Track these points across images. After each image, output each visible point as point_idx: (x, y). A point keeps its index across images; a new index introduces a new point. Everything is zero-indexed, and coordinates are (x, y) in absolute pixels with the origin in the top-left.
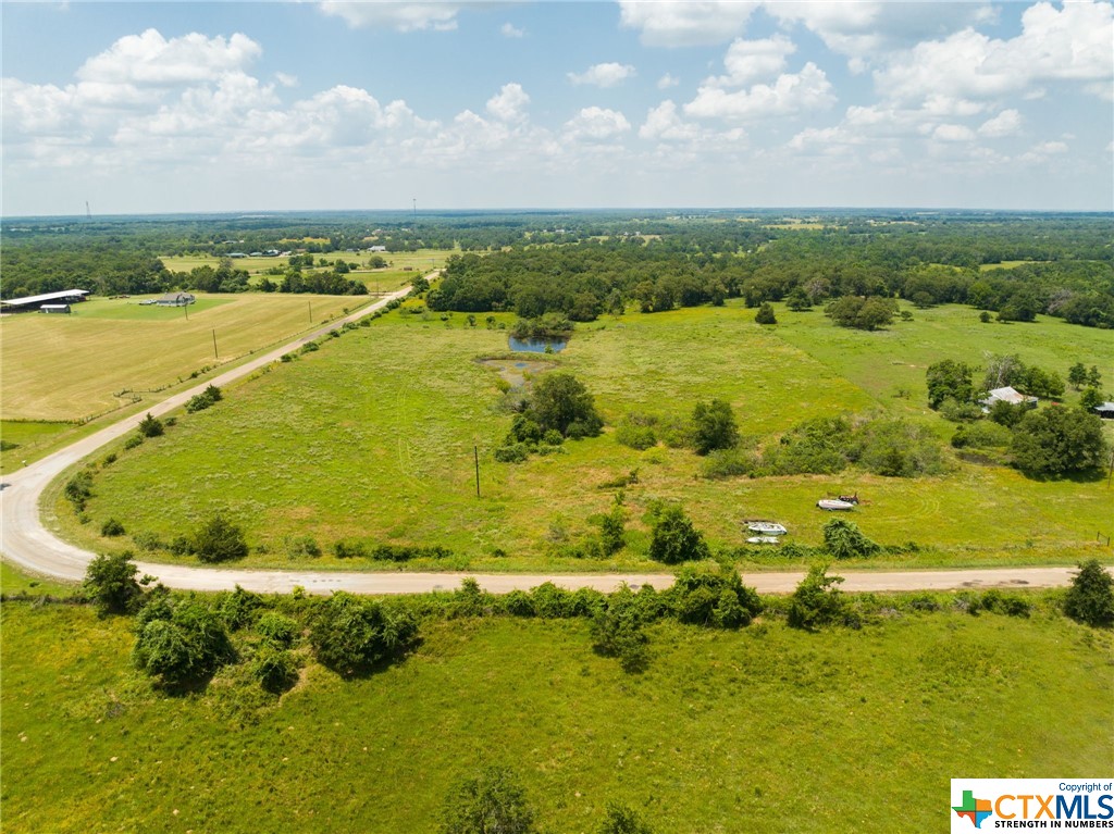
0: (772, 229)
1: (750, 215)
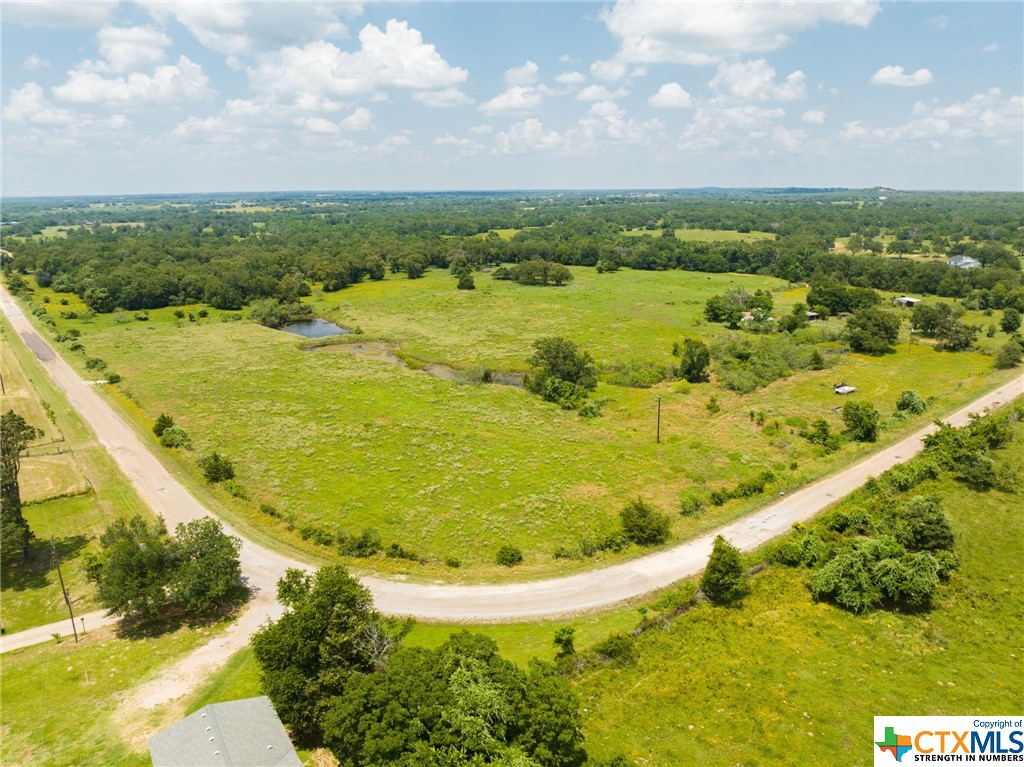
0: (227, 213)
1: (177, 200)
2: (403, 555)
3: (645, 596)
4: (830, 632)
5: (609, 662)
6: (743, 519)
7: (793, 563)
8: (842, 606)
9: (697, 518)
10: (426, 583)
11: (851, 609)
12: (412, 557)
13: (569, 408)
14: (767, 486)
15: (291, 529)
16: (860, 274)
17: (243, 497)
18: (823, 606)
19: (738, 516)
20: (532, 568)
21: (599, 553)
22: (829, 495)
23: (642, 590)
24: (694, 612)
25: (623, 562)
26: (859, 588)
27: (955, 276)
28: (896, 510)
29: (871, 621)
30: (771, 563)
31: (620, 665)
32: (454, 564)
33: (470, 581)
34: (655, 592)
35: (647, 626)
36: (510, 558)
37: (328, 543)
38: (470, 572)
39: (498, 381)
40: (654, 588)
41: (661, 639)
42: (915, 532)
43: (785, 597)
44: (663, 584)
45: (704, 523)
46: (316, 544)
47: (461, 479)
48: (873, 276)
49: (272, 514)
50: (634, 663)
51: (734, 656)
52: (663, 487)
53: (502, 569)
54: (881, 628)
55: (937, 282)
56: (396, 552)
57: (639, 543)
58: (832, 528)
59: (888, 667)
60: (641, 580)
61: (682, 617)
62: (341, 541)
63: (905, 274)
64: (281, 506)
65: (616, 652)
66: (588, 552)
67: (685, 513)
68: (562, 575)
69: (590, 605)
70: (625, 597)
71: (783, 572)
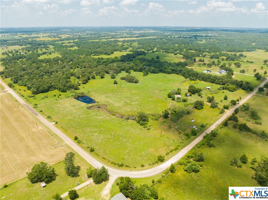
2: (128, 167)
3: (162, 172)
4: (186, 176)
5: (159, 183)
6: (175, 155)
7: (182, 165)
8: (188, 172)
9: (168, 155)
10: (132, 171)
11: (189, 172)
12: (129, 167)
13: (145, 128)
14: (179, 148)
15: (109, 162)
16: (200, 77)
17: (98, 155)
18: (185, 172)
19: (174, 155)
20: (146, 167)
21: (155, 164)
22: (188, 149)
23: (162, 171)
24: (169, 174)
25: (158, 165)
26: (190, 170)
27: (219, 79)
28: (196, 155)
29: (191, 174)
30: (179, 164)
31: (160, 183)
32: (135, 168)
33: (138, 170)
34: (163, 171)
35: (163, 177)
36: (143, 166)
37: (116, 165)
38: (138, 169)
39: (130, 119)
40: (163, 170)
41: (165, 179)
42: (198, 159)
43: (180, 171)
44: (164, 169)
45: (169, 157)
46: (114, 165)
47: (131, 148)
48: (202, 78)
49: (105, 159)
50: (162, 183)
51: (174, 181)
52: (163, 148)
53: (142, 168)
54: (192, 175)
55: (215, 81)
56: (126, 166)
57: (160, 161)
58: (187, 157)
59: (192, 181)
60: (161, 169)
61: (167, 175)
62: (118, 165)
63: (209, 78)
64: (105, 157)
65: (160, 182)
66: (153, 164)
67: (166, 154)
68: (150, 168)
69: (155, 174)
70: (160, 172)
71: (180, 166)
